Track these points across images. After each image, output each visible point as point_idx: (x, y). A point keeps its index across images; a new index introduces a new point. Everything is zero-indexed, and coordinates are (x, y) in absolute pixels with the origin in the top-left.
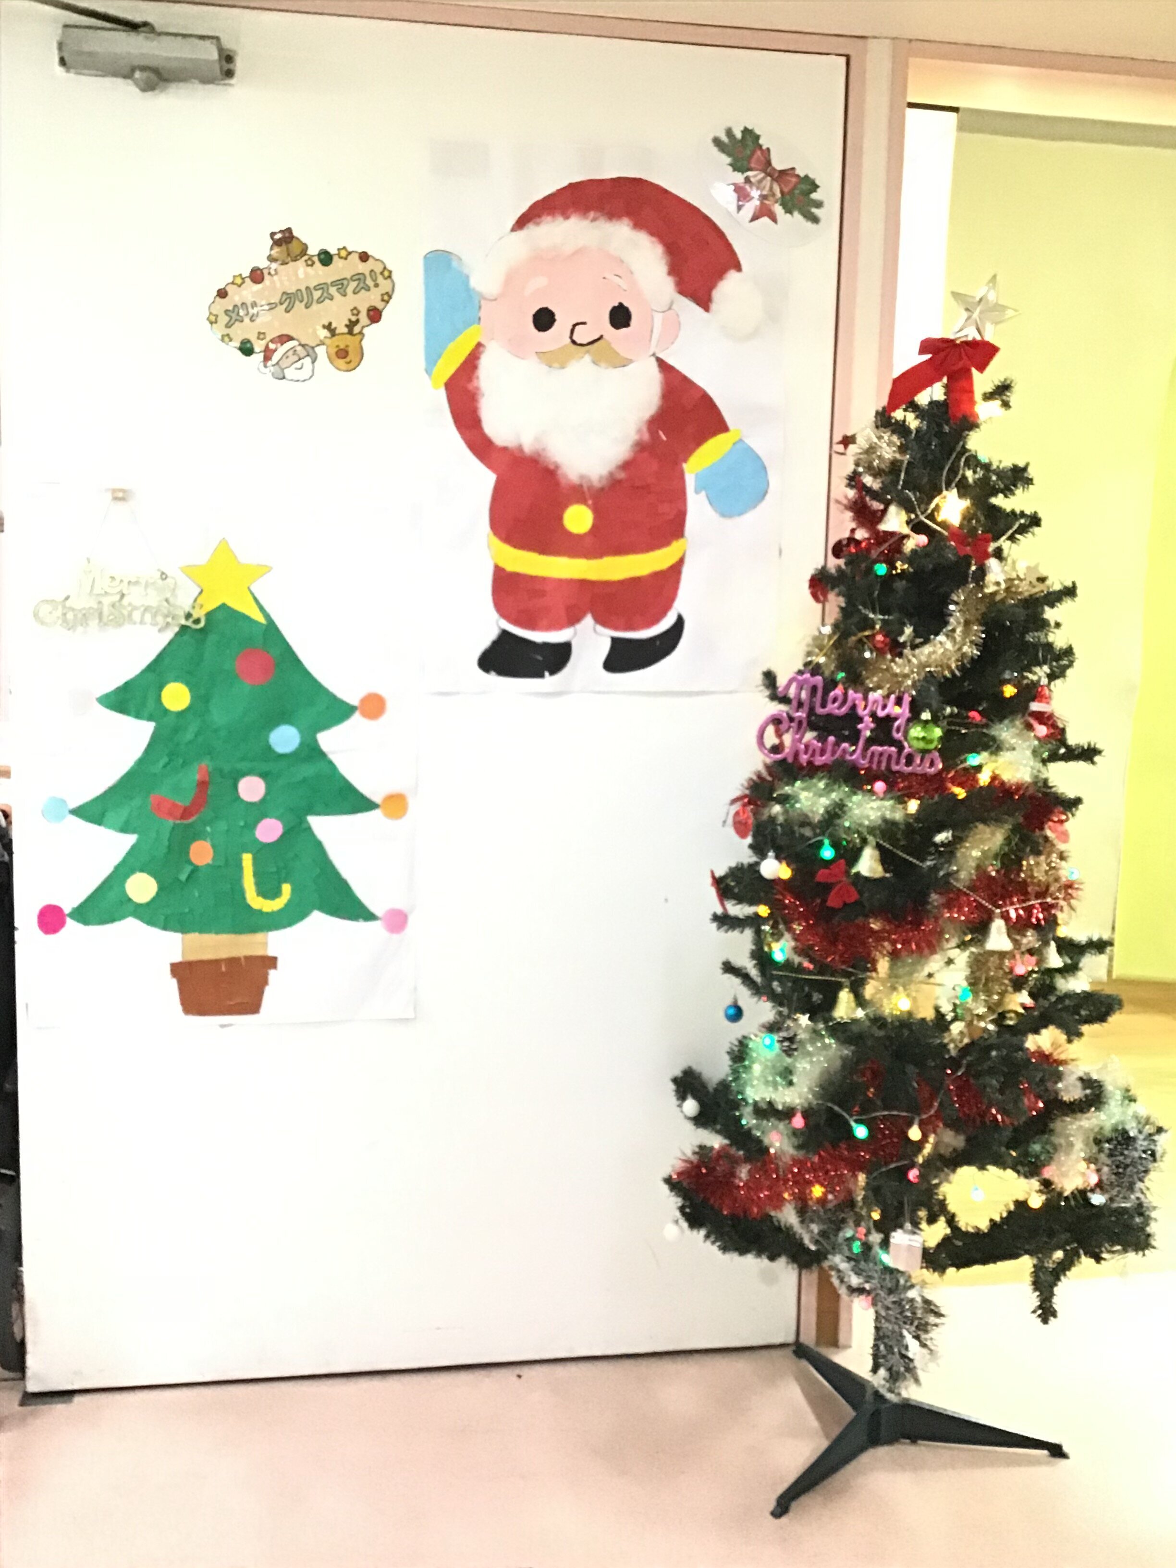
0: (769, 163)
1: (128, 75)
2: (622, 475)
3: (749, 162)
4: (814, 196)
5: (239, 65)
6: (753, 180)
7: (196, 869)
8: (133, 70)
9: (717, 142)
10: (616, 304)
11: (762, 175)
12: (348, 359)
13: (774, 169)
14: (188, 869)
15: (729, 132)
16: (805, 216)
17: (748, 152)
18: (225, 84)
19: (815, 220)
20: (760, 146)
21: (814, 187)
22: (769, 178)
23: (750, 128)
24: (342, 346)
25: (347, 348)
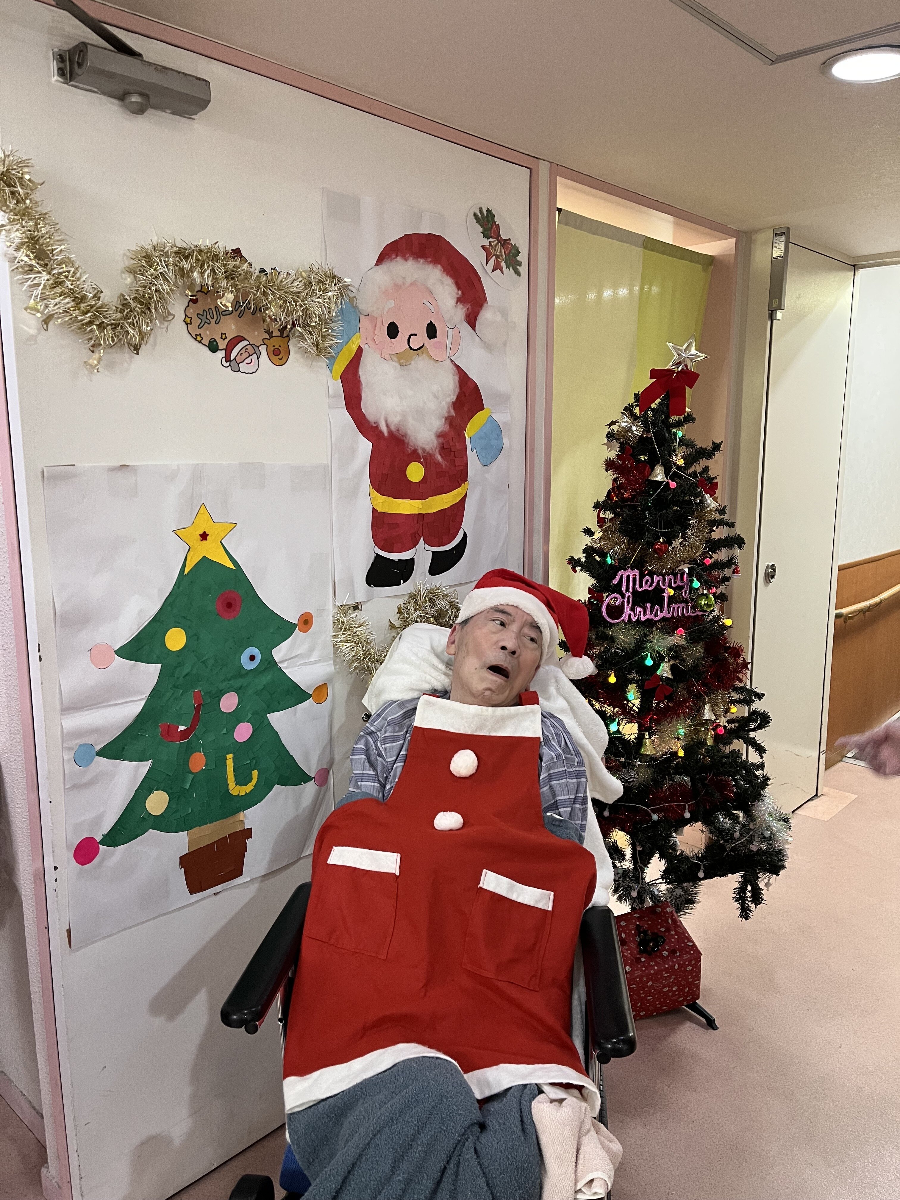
0: (499, 234)
1: (118, 96)
3: (491, 233)
4: (518, 258)
6: (492, 244)
7: (195, 776)
8: (127, 93)
9: (475, 215)
10: (429, 322)
11: (497, 241)
12: (280, 357)
13: (501, 238)
14: (190, 777)
15: (481, 210)
16: (515, 271)
17: (490, 225)
19: (518, 273)
20: (495, 222)
21: (518, 252)
22: (499, 244)
23: (490, 209)
24: (277, 346)
25: (280, 348)
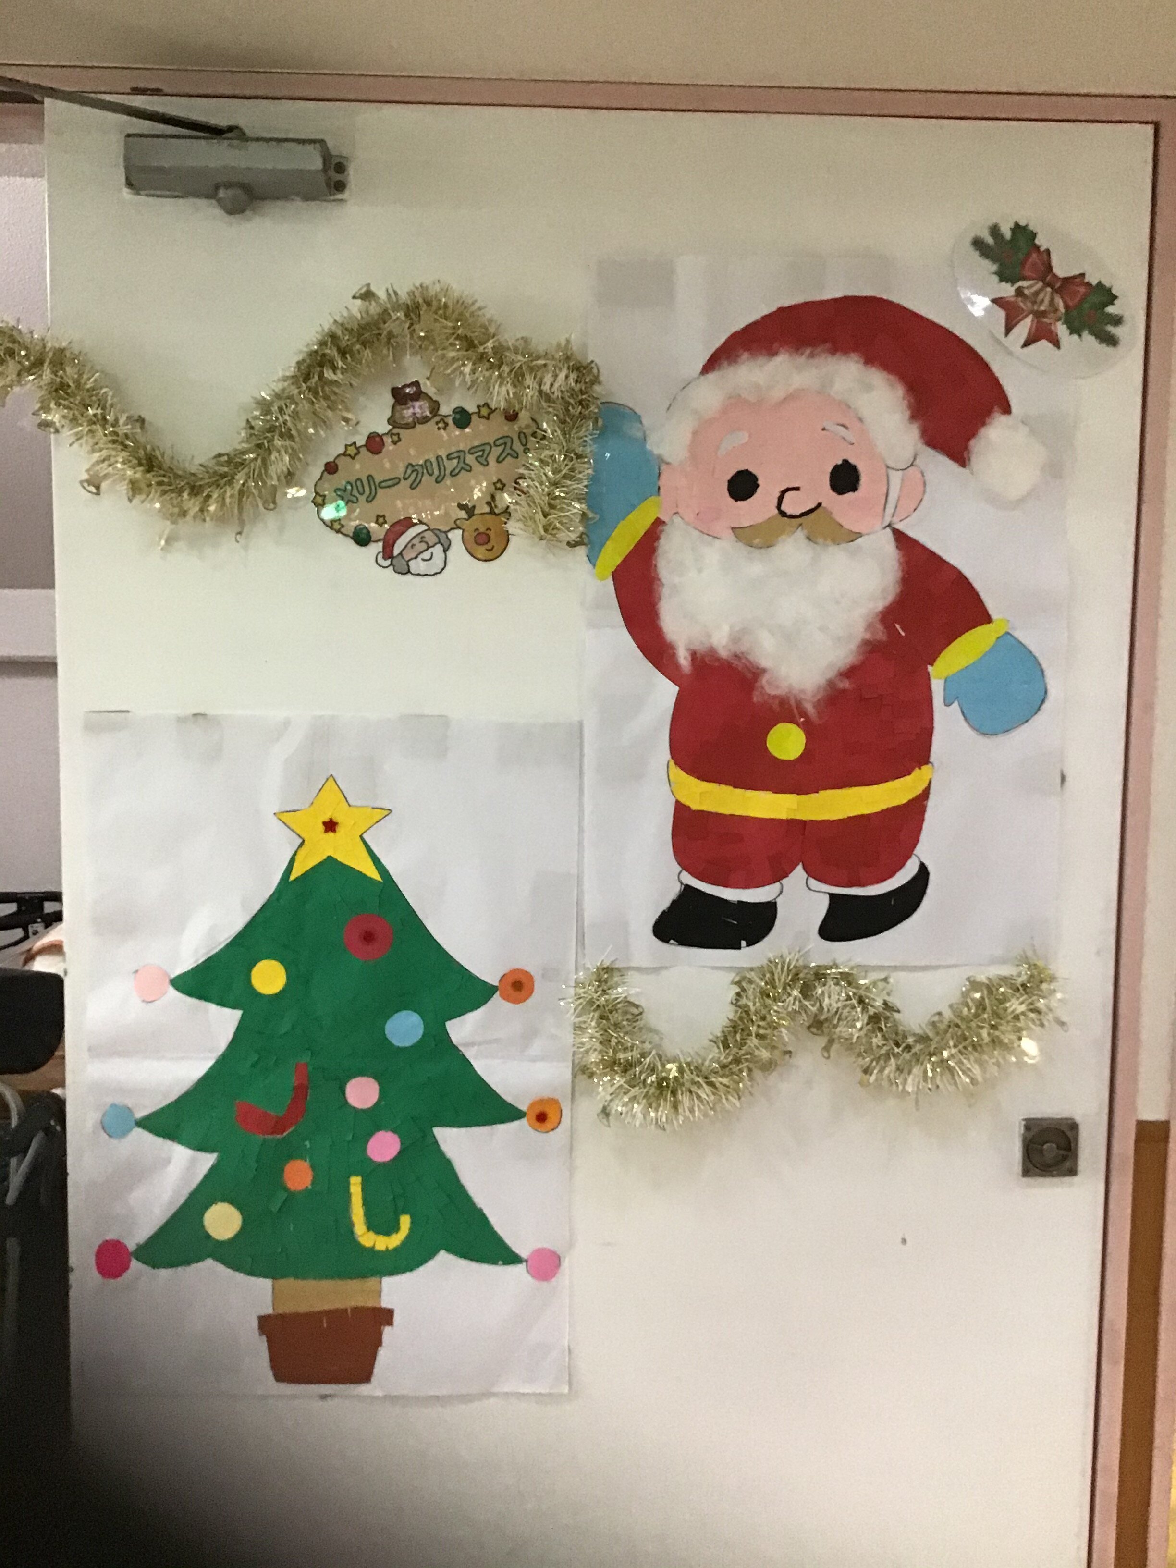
0: (1050, 268)
1: (211, 194)
2: (845, 684)
3: (1022, 269)
4: (1110, 309)
5: (353, 175)
6: (1026, 292)
7: (291, 1195)
8: (217, 187)
9: (978, 244)
10: (840, 462)
11: (1040, 284)
12: (489, 546)
13: (1055, 276)
14: (282, 1196)
15: (995, 230)
16: (1097, 336)
17: (1021, 256)
18: (334, 200)
19: (1112, 341)
20: (1037, 248)
21: (1112, 298)
22: (1049, 289)
23: (1023, 223)
24: (482, 530)
25: (488, 532)
